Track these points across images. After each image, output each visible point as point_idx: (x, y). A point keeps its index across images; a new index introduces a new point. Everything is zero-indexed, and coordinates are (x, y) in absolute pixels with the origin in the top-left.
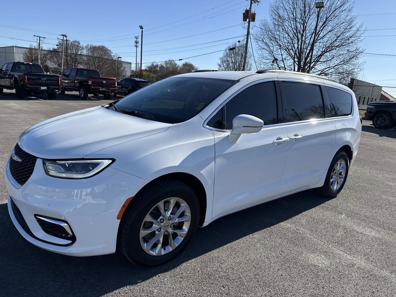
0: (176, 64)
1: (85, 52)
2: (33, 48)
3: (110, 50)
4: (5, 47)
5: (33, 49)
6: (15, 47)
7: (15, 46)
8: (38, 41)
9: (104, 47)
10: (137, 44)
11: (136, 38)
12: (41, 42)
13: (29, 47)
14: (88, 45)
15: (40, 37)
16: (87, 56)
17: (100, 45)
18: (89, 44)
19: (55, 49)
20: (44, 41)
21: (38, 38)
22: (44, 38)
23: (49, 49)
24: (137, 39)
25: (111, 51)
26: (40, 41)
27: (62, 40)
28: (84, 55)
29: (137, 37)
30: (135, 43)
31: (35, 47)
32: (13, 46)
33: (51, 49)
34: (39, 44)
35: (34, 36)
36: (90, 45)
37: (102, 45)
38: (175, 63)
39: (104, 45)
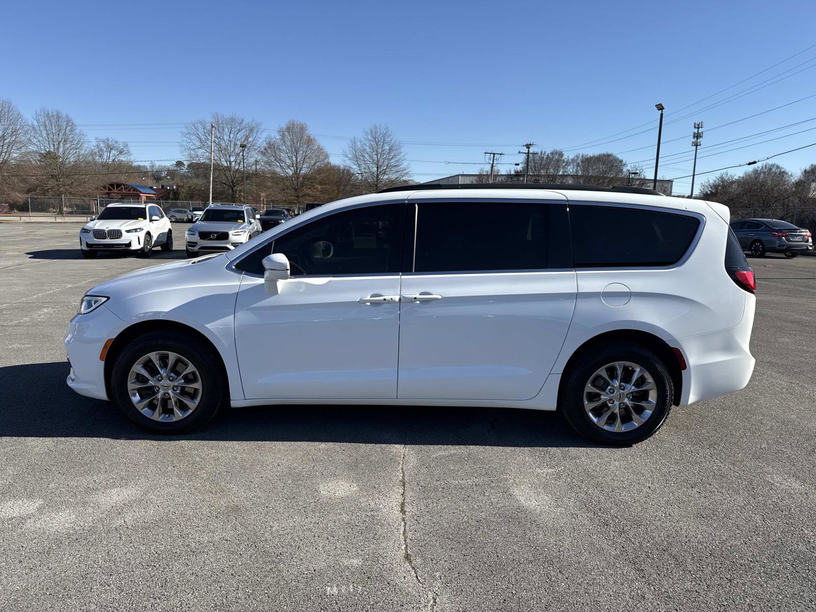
0: (784, 172)
1: (571, 170)
2: (484, 173)
3: (622, 161)
4: (448, 177)
5: (484, 175)
6: (461, 175)
7: (462, 173)
8: (491, 162)
9: (609, 156)
10: (697, 139)
11: (697, 126)
12: (495, 162)
13: (478, 174)
14: (577, 157)
15: (494, 154)
16: (573, 176)
17: (602, 153)
18: (580, 154)
19: (519, 171)
20: (499, 160)
21: (492, 155)
22: (501, 154)
23: (509, 173)
24: (698, 128)
25: (624, 161)
26: (493, 161)
27: (525, 153)
28: (569, 175)
29: (699, 125)
30: (694, 137)
31: (488, 172)
32: (458, 174)
33: (513, 173)
34: (492, 167)
35: (485, 153)
36: (581, 156)
37: (605, 153)
38: (780, 171)
39: (610, 152)
